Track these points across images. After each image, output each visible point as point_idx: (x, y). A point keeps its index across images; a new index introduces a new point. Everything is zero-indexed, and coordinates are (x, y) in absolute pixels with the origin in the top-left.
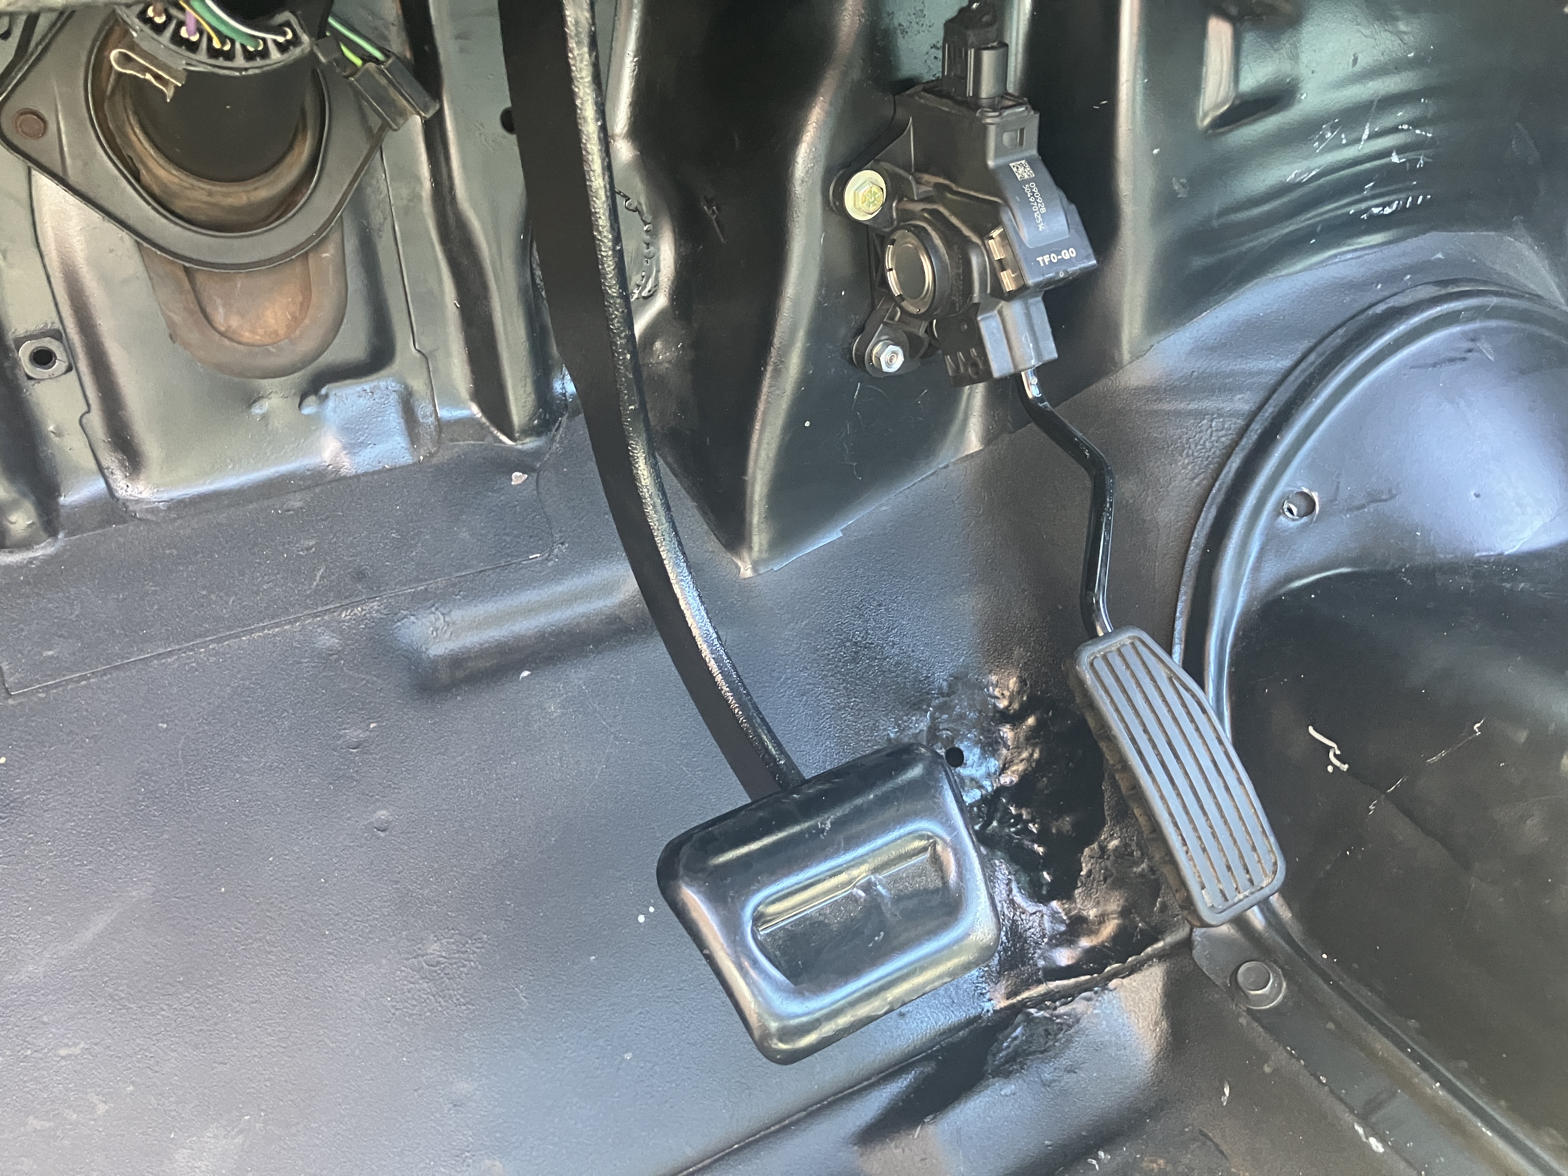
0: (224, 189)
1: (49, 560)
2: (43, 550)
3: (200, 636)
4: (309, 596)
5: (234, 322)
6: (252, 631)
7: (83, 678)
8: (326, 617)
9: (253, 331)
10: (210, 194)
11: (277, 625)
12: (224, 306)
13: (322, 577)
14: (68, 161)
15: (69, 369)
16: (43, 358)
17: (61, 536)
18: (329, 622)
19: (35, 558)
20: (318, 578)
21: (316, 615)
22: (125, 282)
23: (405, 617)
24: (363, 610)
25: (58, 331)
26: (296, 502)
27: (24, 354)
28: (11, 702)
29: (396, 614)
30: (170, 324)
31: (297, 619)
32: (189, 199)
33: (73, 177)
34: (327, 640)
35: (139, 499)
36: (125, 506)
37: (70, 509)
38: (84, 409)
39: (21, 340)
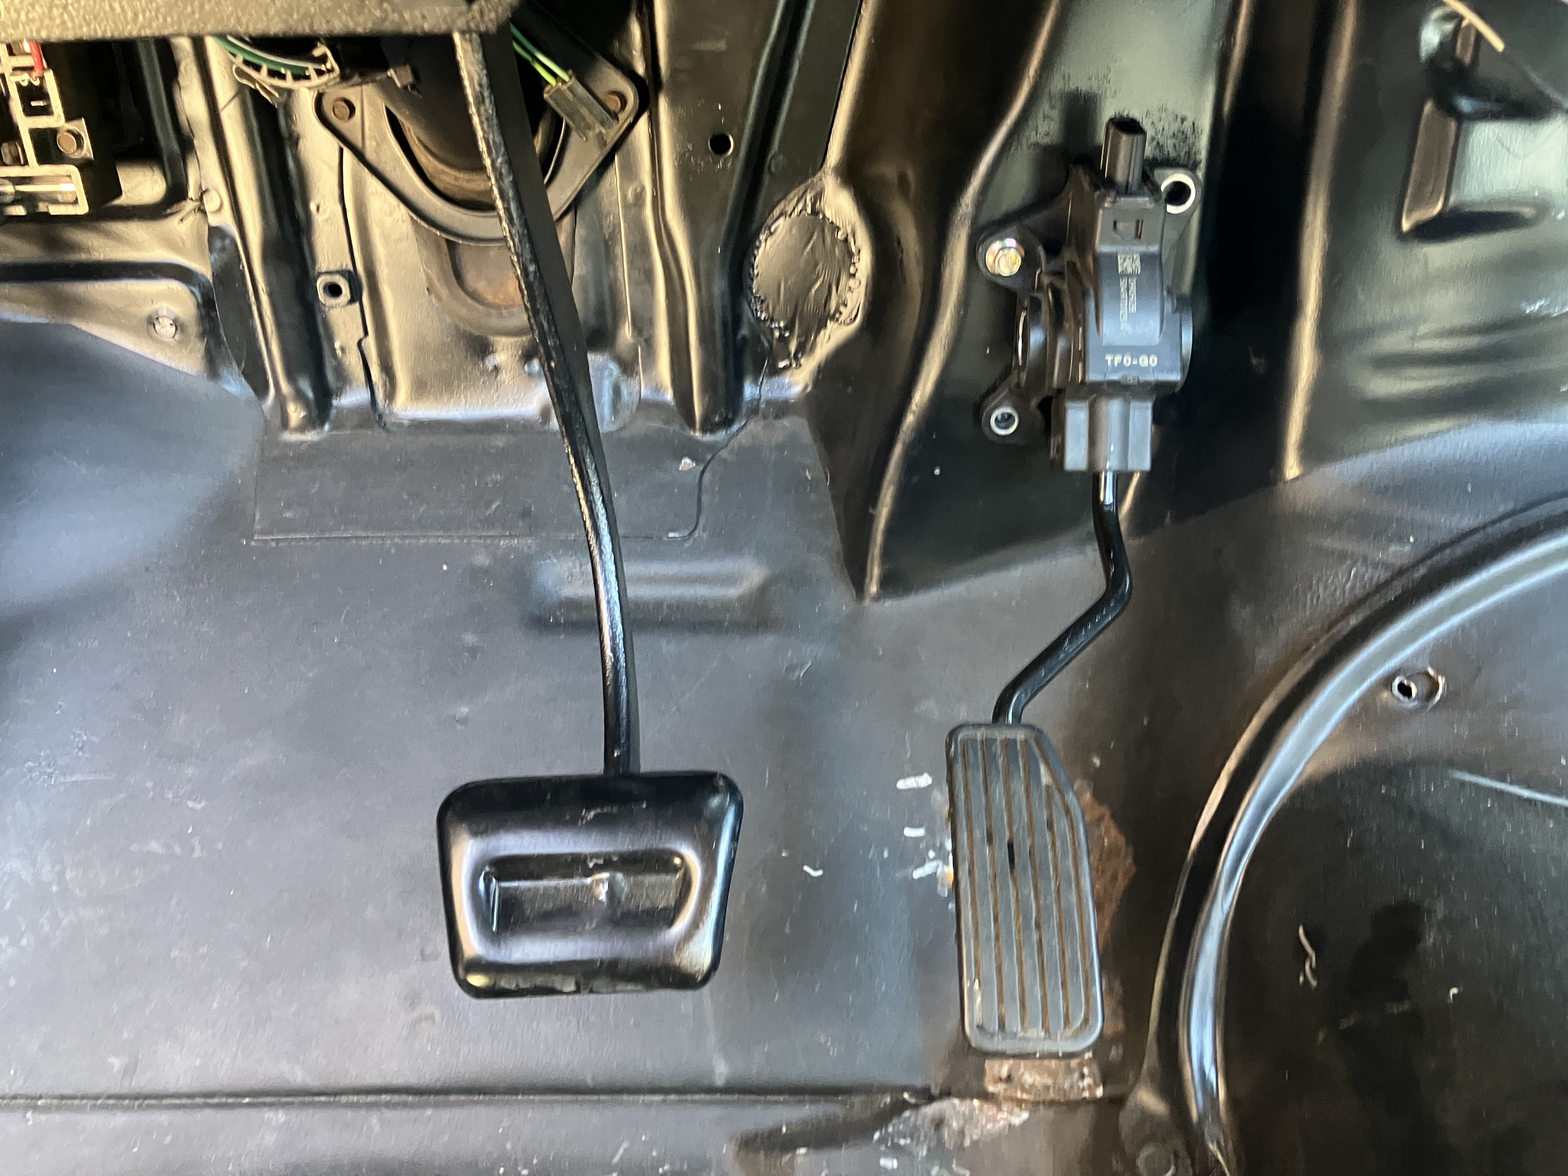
1: (313, 445)
2: (311, 436)
4: (479, 520)
5: (481, 286)
8: (488, 542)
9: (495, 295)
10: (456, 179)
12: (476, 269)
13: (497, 507)
14: (367, 143)
15: (352, 301)
16: (334, 290)
17: (327, 427)
18: (488, 546)
19: (305, 441)
20: (493, 507)
21: (480, 537)
22: (399, 240)
23: (549, 558)
24: (518, 543)
25: (349, 272)
26: (500, 441)
27: (320, 283)
28: (254, 543)
29: (543, 553)
30: (429, 278)
31: (467, 537)
33: (370, 155)
34: (482, 560)
35: (391, 413)
36: (380, 416)
37: (340, 410)
38: (362, 334)
39: (320, 274)
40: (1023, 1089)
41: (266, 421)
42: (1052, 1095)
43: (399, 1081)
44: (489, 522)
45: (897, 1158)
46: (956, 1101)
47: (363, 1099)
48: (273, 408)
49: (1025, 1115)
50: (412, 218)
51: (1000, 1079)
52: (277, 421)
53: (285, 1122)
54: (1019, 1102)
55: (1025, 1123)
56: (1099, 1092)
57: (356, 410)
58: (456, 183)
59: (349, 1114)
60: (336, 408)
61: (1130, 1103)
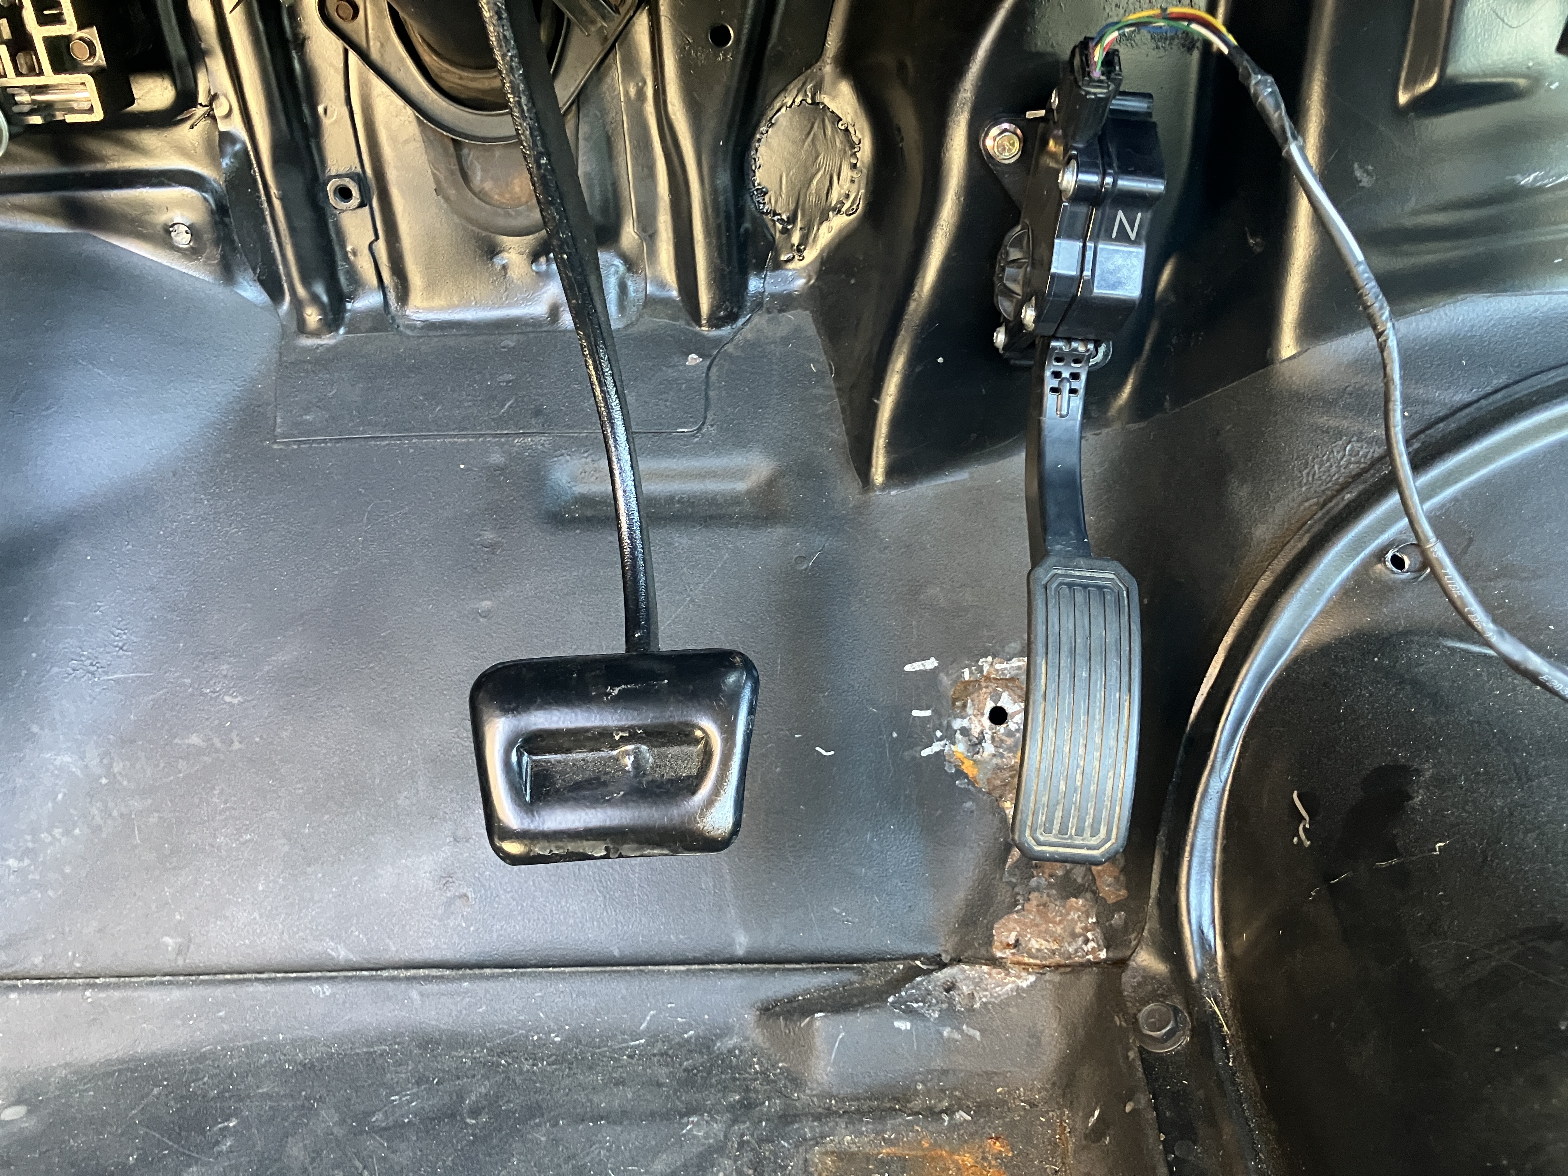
0: (470, 75)
1: (330, 349)
2: (328, 340)
3: (407, 430)
4: (493, 419)
5: (488, 186)
6: (445, 436)
7: (324, 441)
8: (503, 440)
9: (501, 194)
10: (461, 78)
11: (465, 436)
12: (482, 170)
13: (510, 407)
14: (371, 43)
15: (362, 205)
16: (344, 194)
17: (342, 331)
18: (503, 444)
19: (321, 345)
20: (506, 407)
21: (495, 436)
22: (406, 142)
23: (562, 455)
24: (532, 441)
25: (358, 174)
26: (510, 342)
27: (330, 187)
28: (275, 446)
29: (556, 451)
30: (437, 181)
31: (482, 435)
32: (447, 81)
33: (375, 55)
34: (497, 458)
35: (404, 316)
36: (393, 318)
37: (354, 312)
38: (373, 238)
39: (331, 178)
40: (1031, 956)
41: (282, 326)
42: (1057, 958)
43: (435, 956)
44: (502, 421)
45: (911, 1021)
46: (966, 967)
47: (403, 973)
48: (289, 313)
49: (1032, 978)
50: (417, 117)
51: (1008, 945)
52: (294, 327)
53: (331, 995)
54: (1026, 966)
55: (1032, 986)
56: (1103, 955)
57: (369, 314)
58: (460, 82)
59: (390, 987)
60: (350, 311)
61: (1132, 964)
